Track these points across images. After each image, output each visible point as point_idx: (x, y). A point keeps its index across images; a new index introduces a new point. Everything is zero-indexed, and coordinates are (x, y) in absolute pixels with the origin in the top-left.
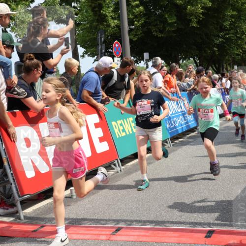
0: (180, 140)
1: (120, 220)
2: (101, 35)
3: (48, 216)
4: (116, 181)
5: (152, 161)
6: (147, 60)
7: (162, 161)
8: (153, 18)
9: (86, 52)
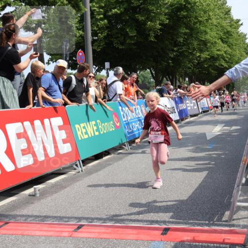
1: (82, 218)
3: (11, 213)
4: (78, 181)
5: (111, 163)
6: (107, 69)
7: (120, 162)
8: (115, 31)
9: (51, 60)
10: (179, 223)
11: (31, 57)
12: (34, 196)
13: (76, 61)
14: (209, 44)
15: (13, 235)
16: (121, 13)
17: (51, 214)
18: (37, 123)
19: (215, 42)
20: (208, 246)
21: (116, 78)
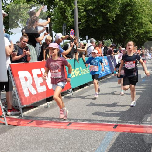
0: (103, 80)
1: (72, 119)
2: (64, 26)
3: (35, 116)
4: (70, 100)
5: (88, 90)
6: (87, 39)
7: (93, 90)
8: (90, 18)
10: (123, 122)
11: (45, 34)
12: (47, 107)
14: (143, 25)
15: (36, 127)
16: (94, 8)
17: (55, 117)
19: (147, 24)
20: (138, 134)
21: (91, 44)
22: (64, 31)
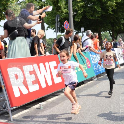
0: (102, 77)
2: (58, 17)
4: (66, 100)
5: (86, 89)
6: (83, 32)
7: (91, 88)
8: (87, 9)
9: (49, 27)
12: (39, 109)
13: (64, 27)
18: (41, 65)
21: (87, 37)
22: (58, 23)
